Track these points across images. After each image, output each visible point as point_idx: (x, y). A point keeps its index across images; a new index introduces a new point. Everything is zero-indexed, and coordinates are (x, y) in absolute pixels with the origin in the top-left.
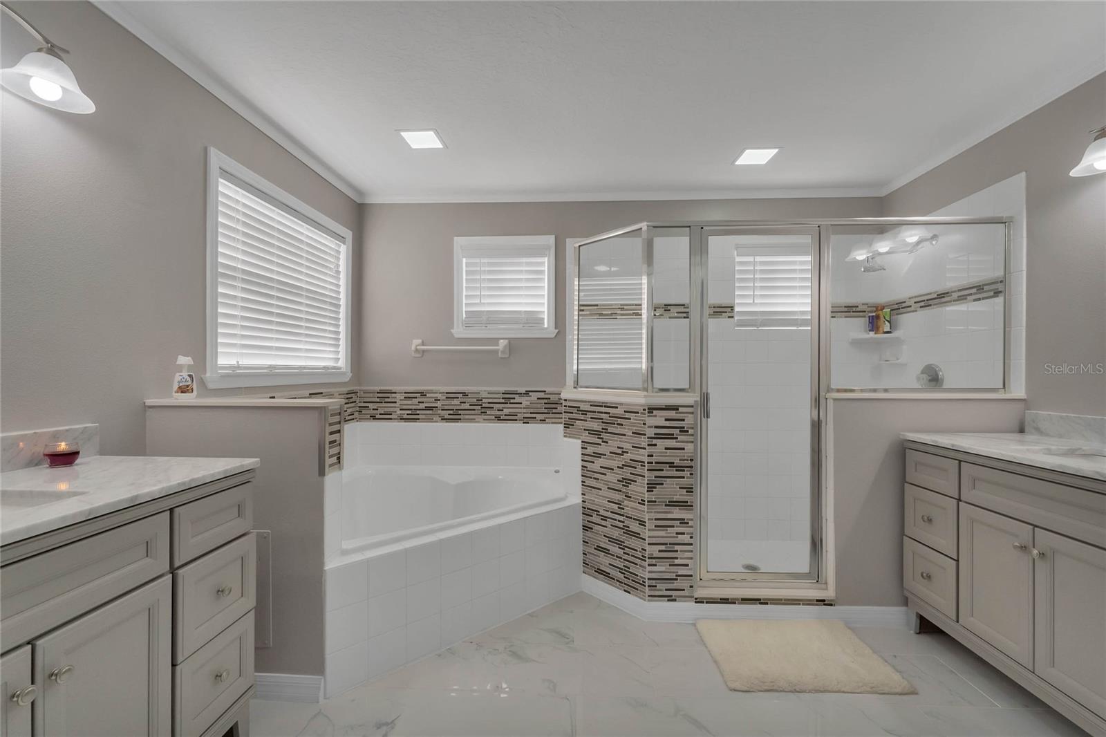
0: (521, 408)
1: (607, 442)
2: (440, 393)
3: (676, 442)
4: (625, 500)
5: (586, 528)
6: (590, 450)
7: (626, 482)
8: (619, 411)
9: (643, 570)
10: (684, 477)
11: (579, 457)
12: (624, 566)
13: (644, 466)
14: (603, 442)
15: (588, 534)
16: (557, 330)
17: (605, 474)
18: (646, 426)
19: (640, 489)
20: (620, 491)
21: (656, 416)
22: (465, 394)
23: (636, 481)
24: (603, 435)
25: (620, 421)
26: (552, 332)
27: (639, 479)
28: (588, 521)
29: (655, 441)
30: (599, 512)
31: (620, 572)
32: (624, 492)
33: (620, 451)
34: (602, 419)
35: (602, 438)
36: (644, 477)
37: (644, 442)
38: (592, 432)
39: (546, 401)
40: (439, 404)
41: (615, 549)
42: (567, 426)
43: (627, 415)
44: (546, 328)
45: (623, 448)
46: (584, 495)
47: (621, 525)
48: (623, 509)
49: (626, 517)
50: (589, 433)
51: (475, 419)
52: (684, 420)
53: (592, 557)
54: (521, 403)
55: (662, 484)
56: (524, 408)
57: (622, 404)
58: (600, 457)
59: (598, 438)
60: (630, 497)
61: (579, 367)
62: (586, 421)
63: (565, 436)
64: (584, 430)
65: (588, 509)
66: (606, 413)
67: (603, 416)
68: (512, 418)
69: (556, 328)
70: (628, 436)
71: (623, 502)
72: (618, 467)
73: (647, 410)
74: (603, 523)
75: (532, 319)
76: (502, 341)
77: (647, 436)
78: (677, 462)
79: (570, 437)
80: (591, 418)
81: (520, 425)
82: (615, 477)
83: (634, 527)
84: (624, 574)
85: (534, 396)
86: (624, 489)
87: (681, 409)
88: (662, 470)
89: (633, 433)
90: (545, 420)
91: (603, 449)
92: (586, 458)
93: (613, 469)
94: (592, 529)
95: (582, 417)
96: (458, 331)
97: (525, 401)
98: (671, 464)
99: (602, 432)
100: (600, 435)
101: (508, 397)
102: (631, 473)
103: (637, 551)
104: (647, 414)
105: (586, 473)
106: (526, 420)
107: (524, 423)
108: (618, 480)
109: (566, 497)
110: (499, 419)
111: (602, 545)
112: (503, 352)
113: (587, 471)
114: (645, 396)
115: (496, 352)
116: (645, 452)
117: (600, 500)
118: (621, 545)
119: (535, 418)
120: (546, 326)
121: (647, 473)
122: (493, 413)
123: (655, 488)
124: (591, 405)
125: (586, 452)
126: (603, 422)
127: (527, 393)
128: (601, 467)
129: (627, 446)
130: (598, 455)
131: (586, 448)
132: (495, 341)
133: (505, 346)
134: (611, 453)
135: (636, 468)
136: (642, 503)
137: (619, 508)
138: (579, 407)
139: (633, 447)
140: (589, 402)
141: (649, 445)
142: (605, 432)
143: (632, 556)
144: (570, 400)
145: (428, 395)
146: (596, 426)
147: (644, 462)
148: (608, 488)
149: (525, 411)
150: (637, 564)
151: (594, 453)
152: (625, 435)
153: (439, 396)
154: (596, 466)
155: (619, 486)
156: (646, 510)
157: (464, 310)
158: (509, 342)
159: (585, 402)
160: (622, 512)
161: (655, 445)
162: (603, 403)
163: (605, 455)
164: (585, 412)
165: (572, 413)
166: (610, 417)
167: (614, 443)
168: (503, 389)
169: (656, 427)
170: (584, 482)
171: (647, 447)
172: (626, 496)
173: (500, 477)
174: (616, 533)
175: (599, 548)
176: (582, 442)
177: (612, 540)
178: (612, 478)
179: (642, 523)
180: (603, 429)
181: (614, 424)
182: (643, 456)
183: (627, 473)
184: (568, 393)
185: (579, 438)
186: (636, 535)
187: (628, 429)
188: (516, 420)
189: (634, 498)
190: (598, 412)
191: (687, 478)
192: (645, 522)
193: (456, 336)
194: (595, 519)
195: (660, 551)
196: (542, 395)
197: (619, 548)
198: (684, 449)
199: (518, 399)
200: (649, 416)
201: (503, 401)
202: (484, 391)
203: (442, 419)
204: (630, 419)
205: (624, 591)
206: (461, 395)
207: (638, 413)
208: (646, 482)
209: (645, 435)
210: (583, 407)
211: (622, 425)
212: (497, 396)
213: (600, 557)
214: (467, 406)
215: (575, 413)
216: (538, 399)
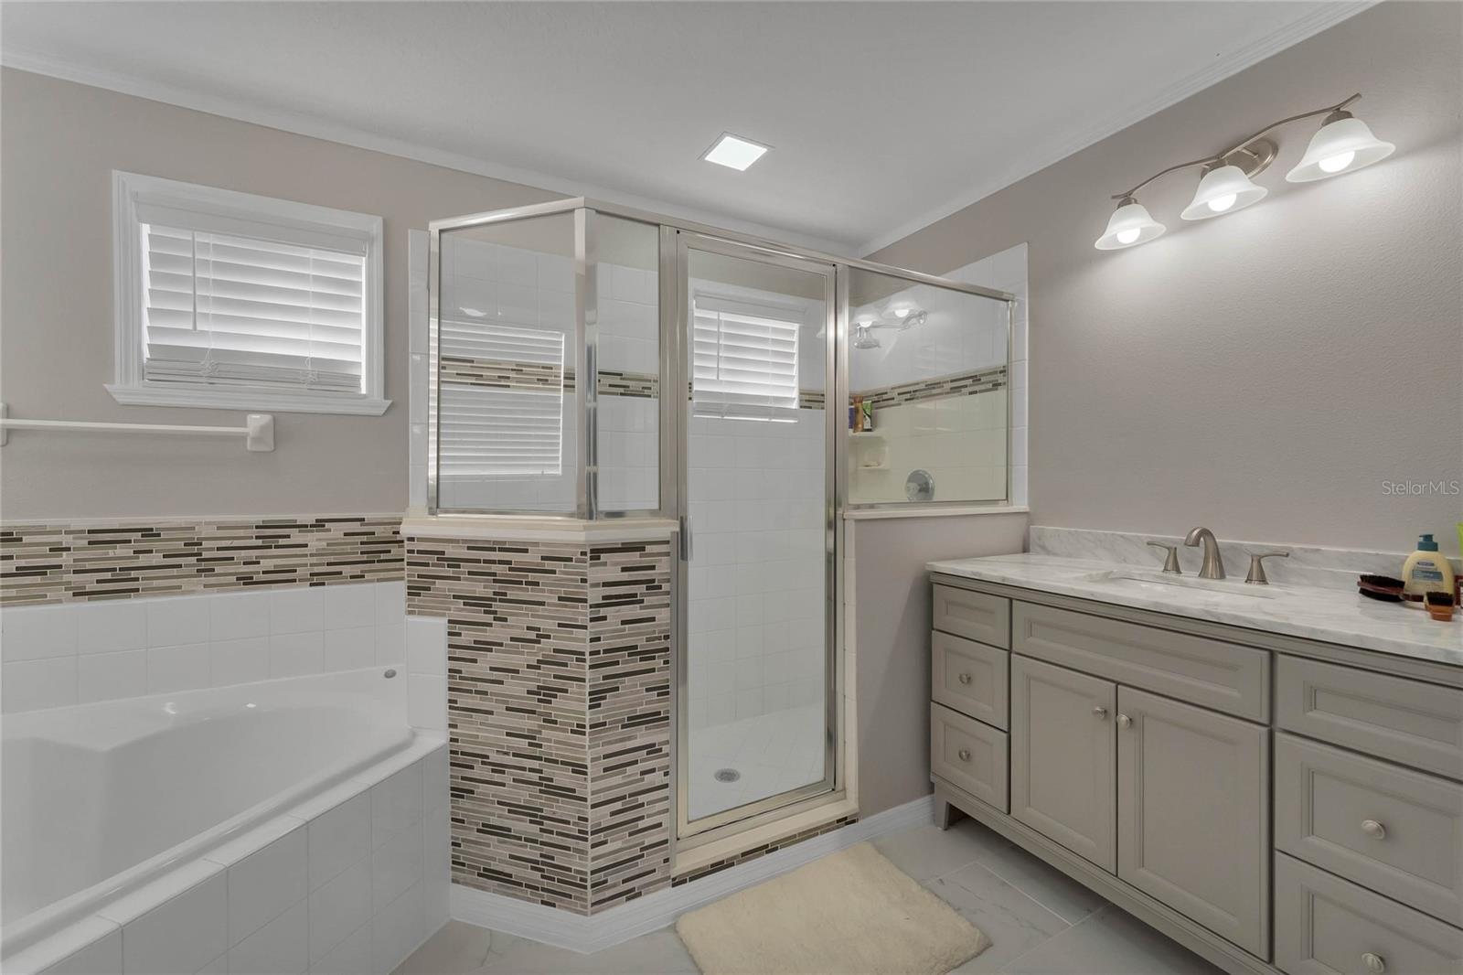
0: (306, 555)
1: (505, 620)
2: (66, 533)
3: (641, 608)
4: (544, 727)
5: (457, 793)
6: (468, 636)
7: (546, 694)
8: (532, 558)
9: (580, 858)
10: (653, 670)
11: (443, 652)
12: (542, 856)
13: (584, 661)
14: (495, 619)
15: (464, 803)
16: (389, 402)
17: (501, 682)
18: (588, 584)
19: (575, 705)
20: (534, 712)
21: (605, 564)
22: (148, 533)
23: (566, 691)
24: (496, 606)
25: (532, 577)
26: (380, 404)
27: (573, 687)
28: (463, 778)
29: (603, 612)
30: (487, 757)
31: (533, 868)
32: (541, 714)
33: (532, 635)
34: (494, 574)
35: (495, 612)
36: (584, 680)
37: (582, 614)
38: (472, 601)
39: (364, 538)
40: (65, 559)
41: (522, 826)
42: (414, 591)
43: (548, 565)
44: (365, 397)
45: (539, 629)
46: (455, 726)
47: (535, 777)
48: (540, 746)
49: (546, 760)
50: (465, 604)
51: (180, 587)
52: (653, 568)
53: (474, 849)
54: (306, 546)
55: (617, 689)
56: (312, 555)
57: (536, 544)
58: (491, 650)
59: (485, 612)
60: (555, 722)
61: (441, 474)
62: (459, 579)
63: (410, 613)
64: (455, 597)
65: (463, 753)
66: (501, 562)
67: (494, 568)
68: (283, 577)
69: (386, 397)
70: (549, 604)
71: (540, 732)
72: (529, 666)
73: (589, 555)
74: (497, 777)
75: (331, 377)
76: (255, 416)
77: (589, 602)
78: (642, 643)
79: (420, 613)
80: (470, 573)
81: (302, 591)
82: (523, 686)
83: (563, 777)
84: (543, 870)
85: (336, 531)
86: (542, 708)
87: (649, 549)
88: (617, 663)
89: (560, 599)
90: (363, 576)
91: (494, 633)
92: (459, 653)
93: (517, 672)
94: (472, 792)
95: (450, 572)
96: (126, 387)
97: (315, 540)
98: (632, 650)
99: (495, 600)
100: (490, 606)
101: (271, 535)
102: (555, 677)
103: (568, 823)
104: (589, 562)
105: (458, 683)
106: (317, 580)
107: (311, 585)
108: (529, 692)
109: (414, 735)
110: (247, 581)
111: (494, 821)
112: (257, 440)
113: (461, 678)
114: (586, 528)
115: (243, 438)
116: (586, 634)
117: (489, 735)
118: (536, 816)
119: (341, 573)
120: (364, 391)
121: (588, 674)
122: (231, 569)
123: (605, 698)
124: (469, 548)
125: (456, 640)
126: (495, 581)
127: (320, 524)
128: (492, 669)
129: (548, 625)
130: (486, 646)
131: (459, 634)
132: (239, 415)
133: (263, 429)
134: (512, 639)
135: (566, 665)
136: (580, 729)
137: (530, 744)
138: (443, 553)
139: (560, 625)
140: (465, 541)
141: (592, 620)
142: (501, 601)
143: (558, 834)
144: (421, 540)
145: (26, 539)
146: (481, 589)
147: (583, 654)
148: (508, 709)
149: (314, 560)
150: (568, 849)
151: (475, 642)
152: (542, 604)
153: (66, 540)
154: (482, 666)
155: (532, 703)
156: (587, 744)
157: (146, 339)
158: (275, 420)
159: (456, 541)
160: (537, 752)
161: (604, 618)
162: (494, 542)
163: (501, 645)
164: (455, 563)
165: (427, 565)
166: (510, 569)
167: (519, 622)
168: (259, 518)
169: (605, 584)
170: (455, 702)
171: (589, 624)
172: (545, 721)
173: (250, 706)
174: (524, 795)
175: (488, 829)
176: (450, 621)
177: (515, 809)
178: (515, 689)
179: (579, 769)
180: (495, 593)
181: (521, 583)
182: (583, 644)
183: (547, 676)
184: (418, 524)
185: (444, 615)
186: (568, 793)
187: (551, 592)
188: (295, 581)
189: (561, 723)
190: (485, 561)
191: (660, 669)
192: (586, 767)
193: (121, 399)
194: (480, 771)
195: (613, 814)
196: (356, 527)
197: (531, 822)
198: (653, 619)
199: (296, 537)
200: (592, 565)
201: (260, 542)
202: (206, 523)
203: (75, 595)
204: (554, 572)
205: (543, 902)
206: (133, 536)
207: (570, 560)
208: (588, 690)
209: (585, 601)
210: (451, 551)
211: (537, 584)
212: (241, 533)
213: (489, 845)
214: (156, 559)
215: (434, 565)
216: (345, 534)
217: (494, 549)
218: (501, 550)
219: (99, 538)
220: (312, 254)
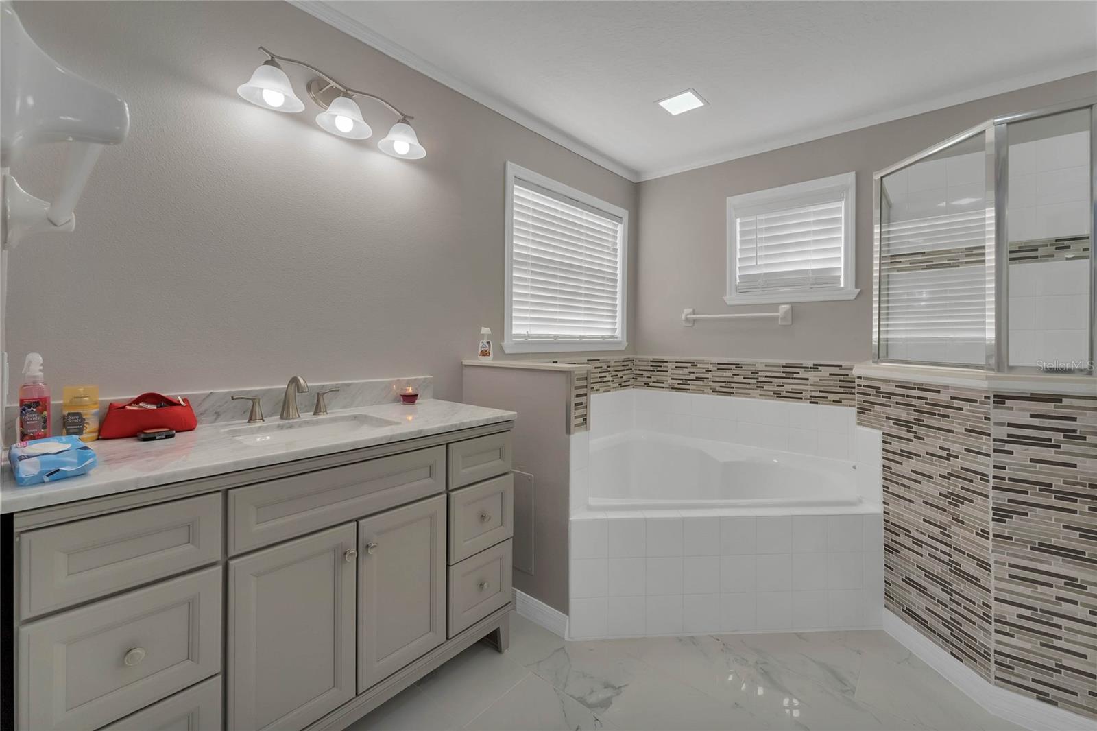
0: (808, 385)
1: (923, 439)
2: (711, 364)
3: (1056, 452)
4: (953, 524)
5: (889, 549)
6: (896, 446)
7: (956, 500)
8: (943, 397)
9: (984, 635)
10: (1075, 512)
11: (880, 454)
12: (951, 618)
13: (988, 481)
14: (915, 437)
15: (893, 557)
16: (859, 290)
17: (920, 483)
18: (991, 422)
19: (978, 514)
20: (945, 510)
21: (1011, 408)
22: (738, 366)
23: (972, 501)
24: (916, 428)
25: (943, 411)
26: (853, 292)
27: (978, 500)
28: (892, 540)
29: (1008, 447)
30: (909, 532)
31: (943, 624)
32: (950, 513)
33: (944, 453)
34: (915, 406)
35: (915, 432)
36: (987, 497)
37: (987, 445)
38: (898, 422)
39: (842, 378)
40: (710, 375)
41: (935, 590)
42: (861, 411)
43: (956, 403)
44: (842, 288)
45: (949, 450)
46: (887, 504)
47: (946, 558)
48: (950, 537)
49: (955, 548)
50: (894, 423)
51: (749, 394)
52: (1074, 419)
53: (900, 591)
54: (808, 379)
55: (1026, 515)
56: (811, 385)
57: (947, 387)
58: (912, 458)
59: (908, 431)
60: (963, 523)
61: (881, 337)
62: (890, 406)
63: (859, 424)
64: (887, 418)
65: (892, 523)
66: (919, 398)
67: (914, 401)
68: (795, 396)
69: (857, 287)
70: (957, 433)
71: (950, 527)
72: (940, 476)
73: (992, 399)
74: (916, 548)
75: (823, 278)
76: (783, 306)
77: (993, 437)
78: (1058, 484)
79: (865, 425)
80: (897, 403)
81: (805, 405)
82: (937, 489)
83: (970, 567)
84: (952, 630)
85: (825, 372)
86: (951, 509)
87: (1065, 402)
88: (1027, 493)
89: (966, 430)
90: (841, 402)
91: (914, 447)
92: (889, 456)
93: (932, 478)
94: (899, 552)
95: (884, 401)
96: (731, 298)
97: (813, 376)
98: (1046, 487)
99: (915, 424)
100: (912, 427)
101: (791, 371)
102: (962, 488)
103: (974, 603)
104: (992, 405)
105: (889, 477)
106: (814, 400)
107: (811, 402)
108: (941, 494)
109: (861, 502)
110: (778, 395)
111: (913, 577)
112: (784, 319)
113: (891, 473)
114: (988, 378)
115: (776, 319)
116: (991, 461)
117: (913, 516)
118: (947, 587)
119: (827, 398)
120: (842, 285)
121: (991, 493)
122: (771, 388)
123: (1011, 517)
124: (897, 386)
125: (888, 447)
126: (915, 411)
127: (815, 367)
128: (912, 471)
129: (956, 448)
130: (910, 455)
131: (890, 443)
132: (774, 307)
133: (786, 313)
134: (928, 453)
135: (971, 481)
136: (984, 534)
137: (941, 533)
138: (879, 388)
139: (966, 450)
140: (894, 381)
141: (995, 451)
142: (919, 425)
143: (965, 608)
144: (865, 378)
145: (699, 365)
146: (904, 414)
147: (987, 476)
148: (924, 502)
149: (812, 388)
150: (974, 623)
151: (901, 450)
152: (952, 432)
153: (710, 367)
154: (907, 467)
155: (943, 503)
156: (991, 547)
157: (738, 273)
158: (792, 307)
159: (889, 381)
160: (948, 540)
161: (1011, 453)
162: (915, 384)
163: (920, 456)
164: (887, 395)
165: (869, 395)
166: (926, 404)
167: (933, 442)
168: (784, 362)
169: (1010, 425)
170: (887, 488)
171: (993, 454)
172: (953, 519)
174: (937, 568)
175: (908, 581)
176: (884, 434)
177: (929, 575)
178: (932, 489)
179: (984, 565)
180: (915, 419)
181: (934, 414)
182: (986, 465)
183: (956, 486)
184: (863, 370)
185: (880, 429)
186: (975, 581)
187: (959, 424)
188: (802, 399)
189: (967, 525)
190: (908, 396)
191: (1082, 513)
192: (989, 565)
193: (729, 303)
194: (902, 539)
195: (1020, 616)
196: (836, 370)
197: (942, 590)
198: (1075, 466)
199: (803, 374)
200: (995, 408)
201: (784, 375)
202: (761, 363)
203: (713, 391)
204: (961, 409)
205: (952, 654)
206: (734, 367)
207: (975, 401)
208: (991, 506)
209: (989, 435)
210: (885, 387)
211: (948, 417)
212: (776, 369)
213: (910, 593)
214: (740, 379)
215: (873, 395)
216: (830, 374)
217: (914, 389)
218: (919, 389)
219: (723, 367)
220: (812, 209)
